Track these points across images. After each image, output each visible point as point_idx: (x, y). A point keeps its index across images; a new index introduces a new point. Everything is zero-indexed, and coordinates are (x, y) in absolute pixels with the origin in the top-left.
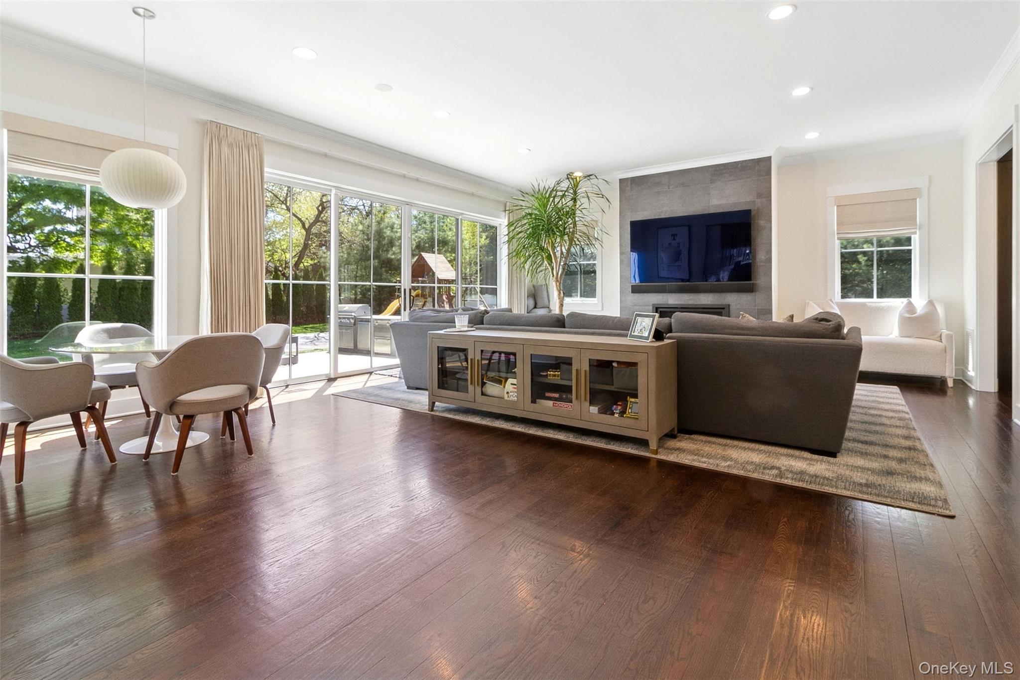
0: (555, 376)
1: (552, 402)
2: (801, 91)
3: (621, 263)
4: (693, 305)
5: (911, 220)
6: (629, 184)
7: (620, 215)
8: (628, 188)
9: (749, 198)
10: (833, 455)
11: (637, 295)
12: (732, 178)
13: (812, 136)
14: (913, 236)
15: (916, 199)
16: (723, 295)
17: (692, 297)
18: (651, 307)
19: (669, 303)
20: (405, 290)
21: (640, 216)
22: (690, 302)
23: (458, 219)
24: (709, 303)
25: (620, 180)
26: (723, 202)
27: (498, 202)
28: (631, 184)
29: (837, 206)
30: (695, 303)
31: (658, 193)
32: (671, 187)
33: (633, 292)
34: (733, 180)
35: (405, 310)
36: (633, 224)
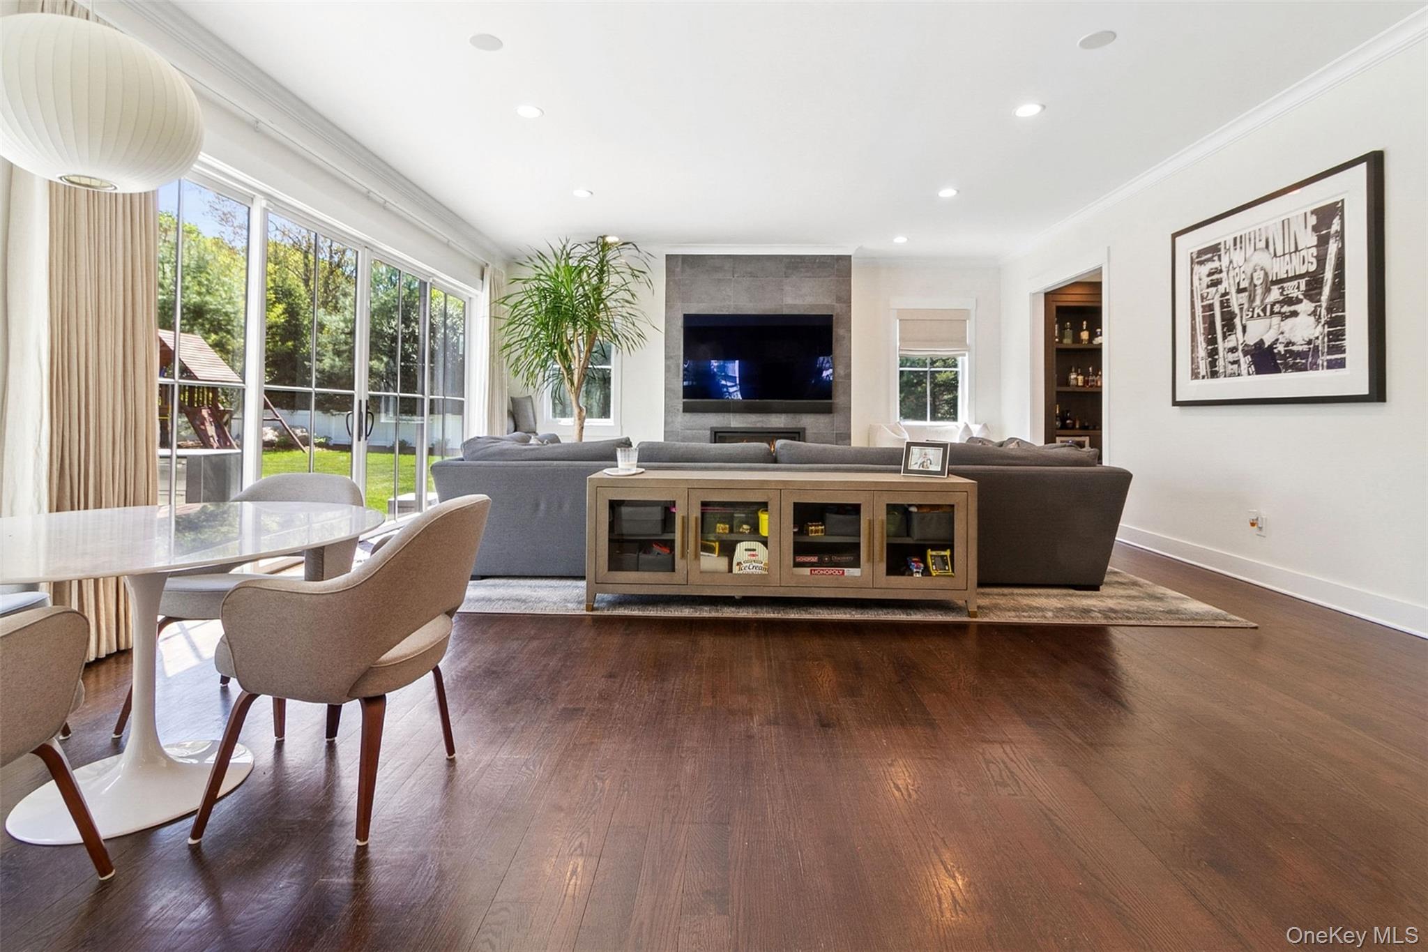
0: (816, 531)
1: (809, 569)
2: (948, 193)
3: (667, 371)
4: (762, 428)
5: (961, 342)
6: (680, 261)
7: (666, 305)
8: (678, 269)
9: (828, 302)
10: (1096, 588)
11: (688, 415)
12: (808, 274)
13: (900, 240)
14: (959, 359)
15: (965, 321)
16: (798, 416)
17: (761, 419)
18: (709, 432)
19: (732, 426)
20: (360, 401)
21: (696, 308)
22: (759, 425)
23: (426, 283)
24: (782, 426)
25: (667, 256)
26: (799, 302)
27: (474, 262)
28: (683, 263)
29: (900, 320)
30: (765, 426)
31: (719, 280)
32: (736, 275)
33: (685, 411)
34: (810, 277)
35: (359, 440)
36: (688, 318)
